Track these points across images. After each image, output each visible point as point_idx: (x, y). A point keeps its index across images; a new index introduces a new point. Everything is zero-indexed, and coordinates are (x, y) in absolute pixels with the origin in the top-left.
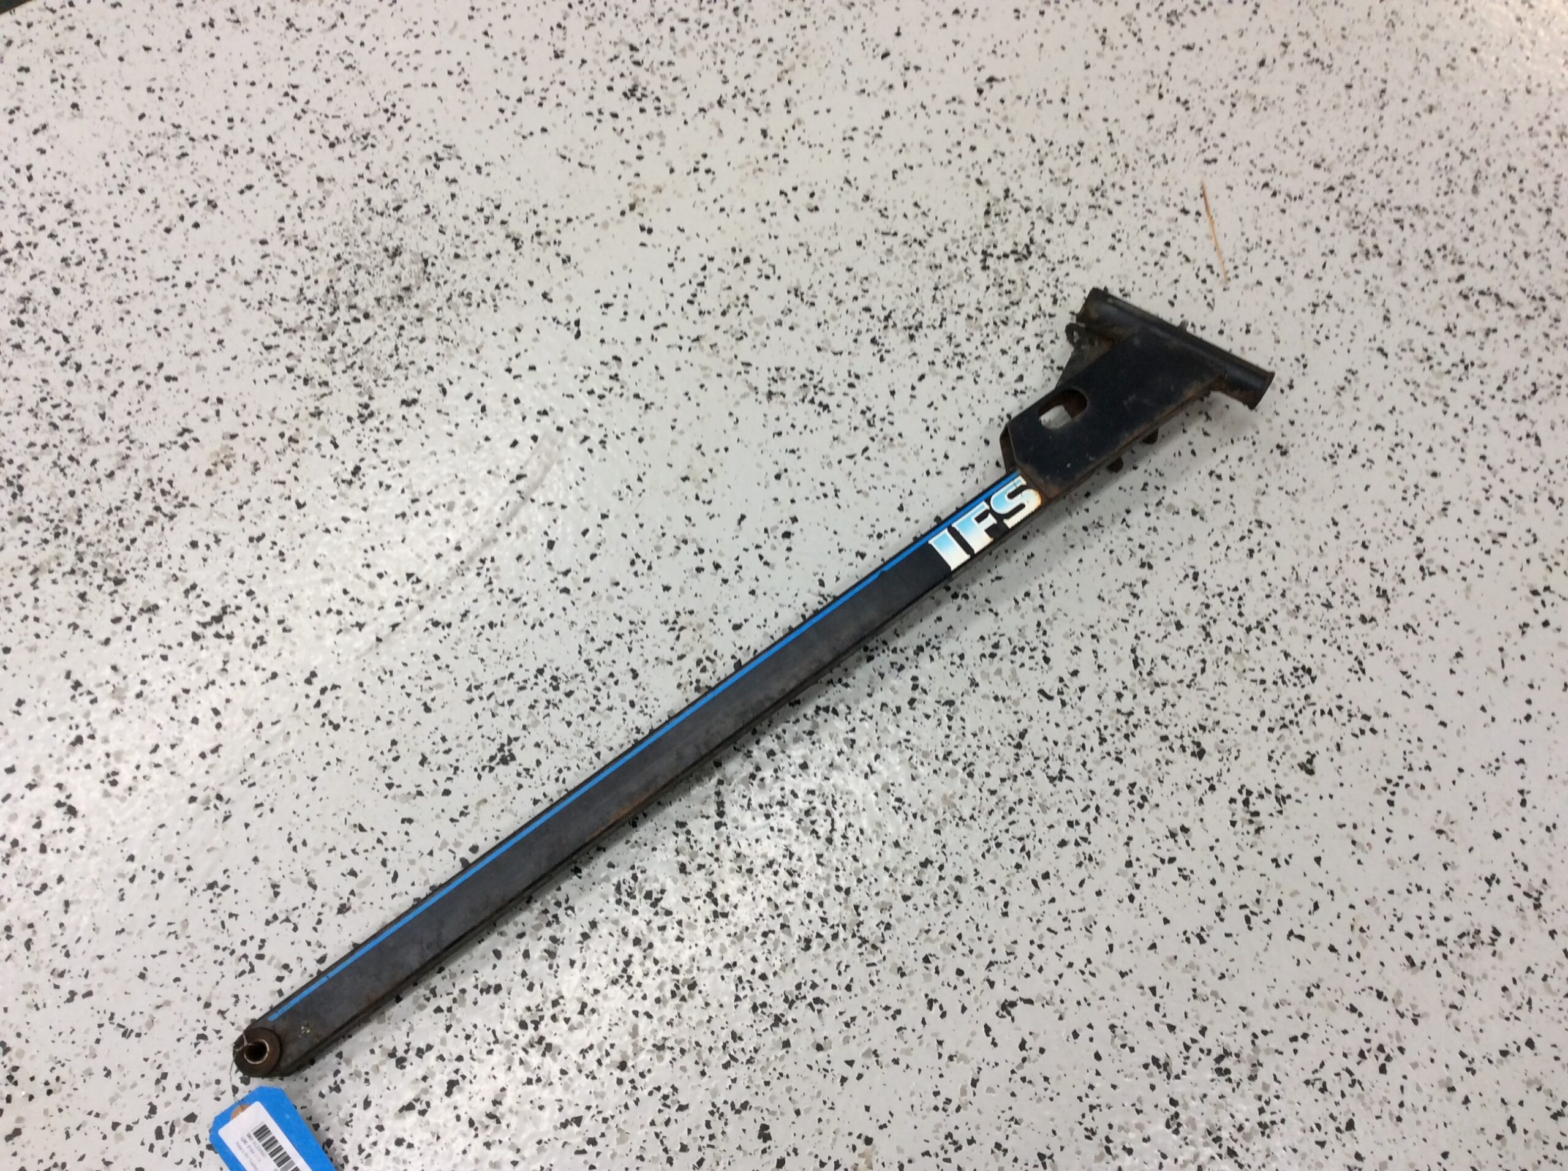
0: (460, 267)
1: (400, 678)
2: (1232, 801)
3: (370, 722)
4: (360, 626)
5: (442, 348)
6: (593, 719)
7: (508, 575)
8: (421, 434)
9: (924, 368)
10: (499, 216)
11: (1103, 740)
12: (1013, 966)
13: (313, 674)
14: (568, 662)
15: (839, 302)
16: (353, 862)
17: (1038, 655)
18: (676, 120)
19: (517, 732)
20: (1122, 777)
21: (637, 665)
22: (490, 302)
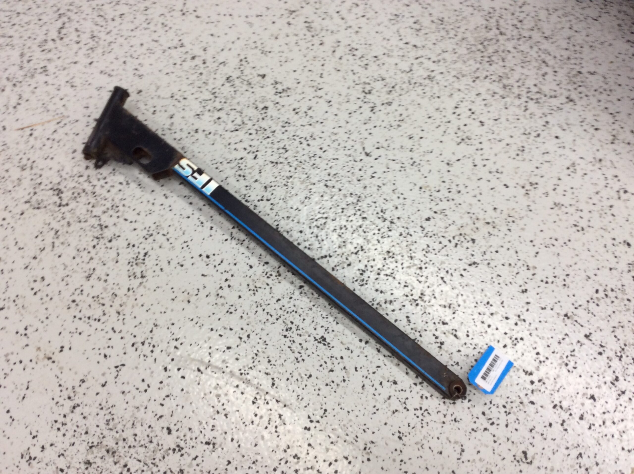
1: (300, 392)
2: (281, 97)
3: (320, 398)
4: (280, 416)
5: (138, 425)
6: (300, 311)
7: (246, 361)
8: (184, 421)
11: (268, 137)
13: (306, 428)
14: (279, 326)
15: (92, 259)
16: (377, 385)
17: (241, 161)
19: (312, 338)
20: (280, 130)
21: (274, 300)
22: (111, 410)
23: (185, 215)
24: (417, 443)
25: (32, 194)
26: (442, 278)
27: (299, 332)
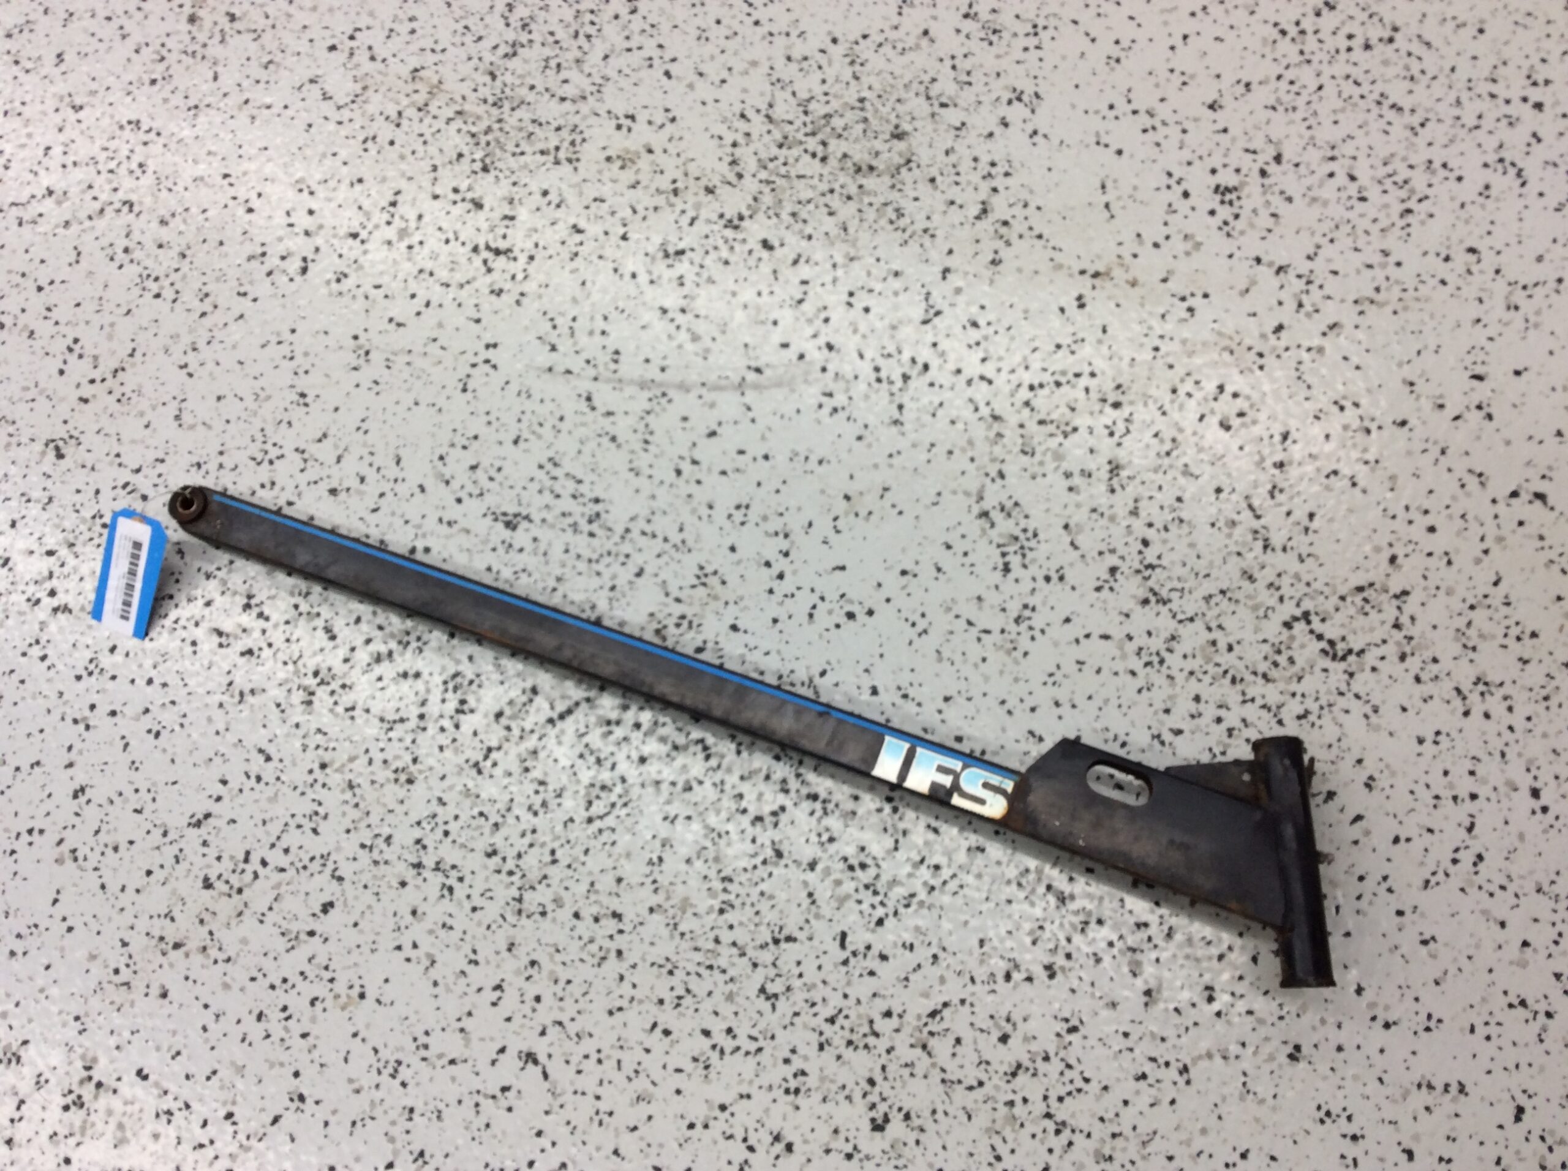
0: (924, 189)
1: (529, 405)
3: (482, 409)
5: (834, 231)
6: (582, 566)
7: (665, 422)
9: (1118, 633)
10: (999, 182)
12: (570, 1046)
13: (495, 346)
14: (617, 516)
16: (371, 475)
18: (1229, 246)
19: (536, 517)
20: (806, 1058)
21: (649, 570)
22: (906, 235)
24: (269, 398)
25: (1404, 620)
26: (268, 759)
27: (570, 520)
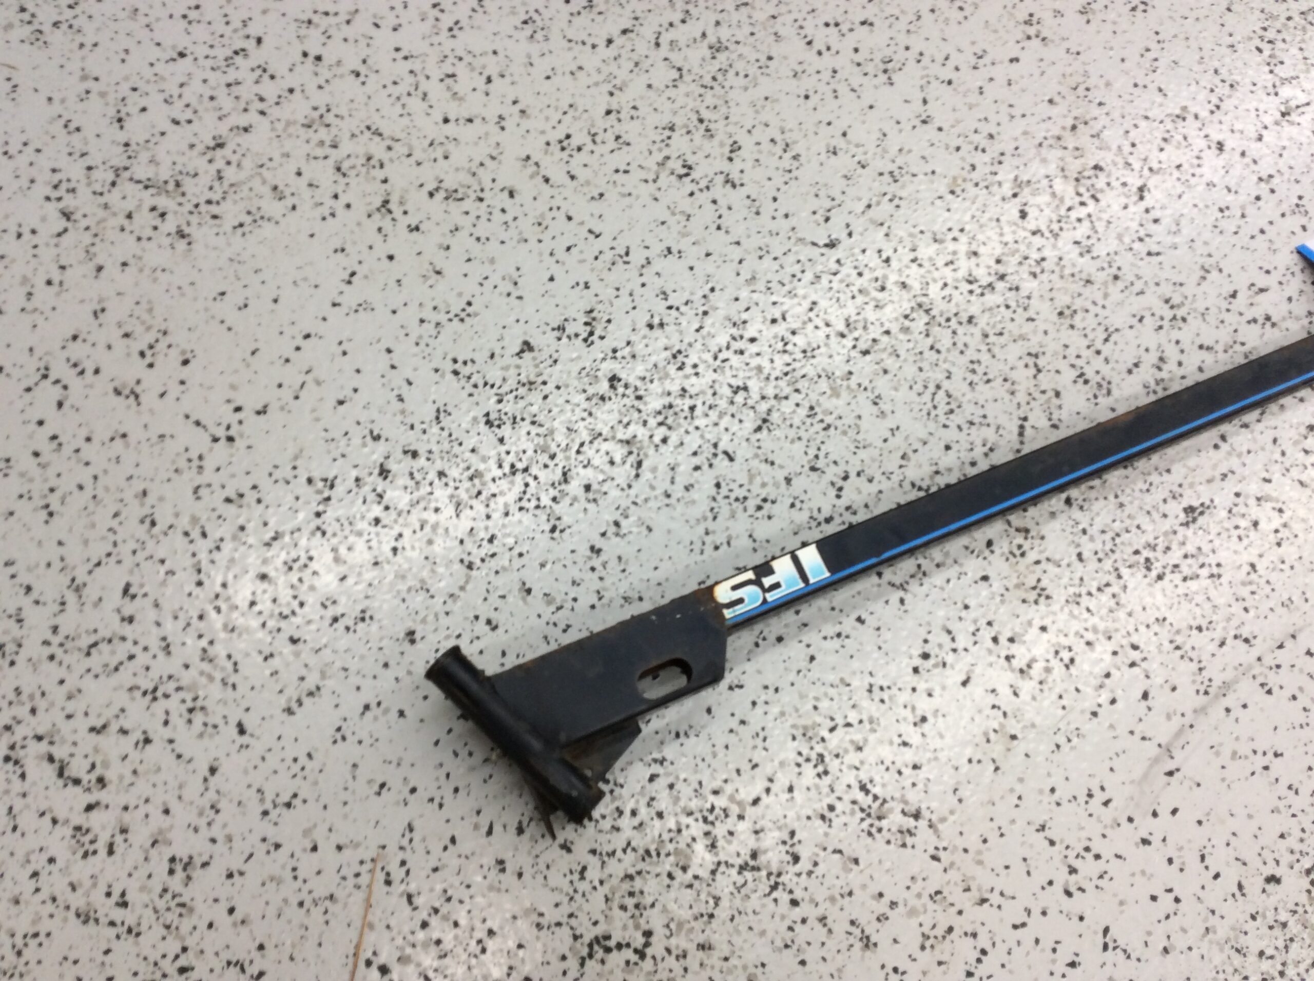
1: (1276, 598)
2: (602, 338)
3: (1298, 567)
4: (1310, 654)
5: (1243, 941)
6: (1118, 527)
7: (1184, 674)
8: (1261, 840)
9: (750, 812)
11: (692, 408)
12: (818, 269)
15: (823, 920)
16: (1305, 460)
17: (724, 491)
21: (1077, 565)
23: (804, 664)
